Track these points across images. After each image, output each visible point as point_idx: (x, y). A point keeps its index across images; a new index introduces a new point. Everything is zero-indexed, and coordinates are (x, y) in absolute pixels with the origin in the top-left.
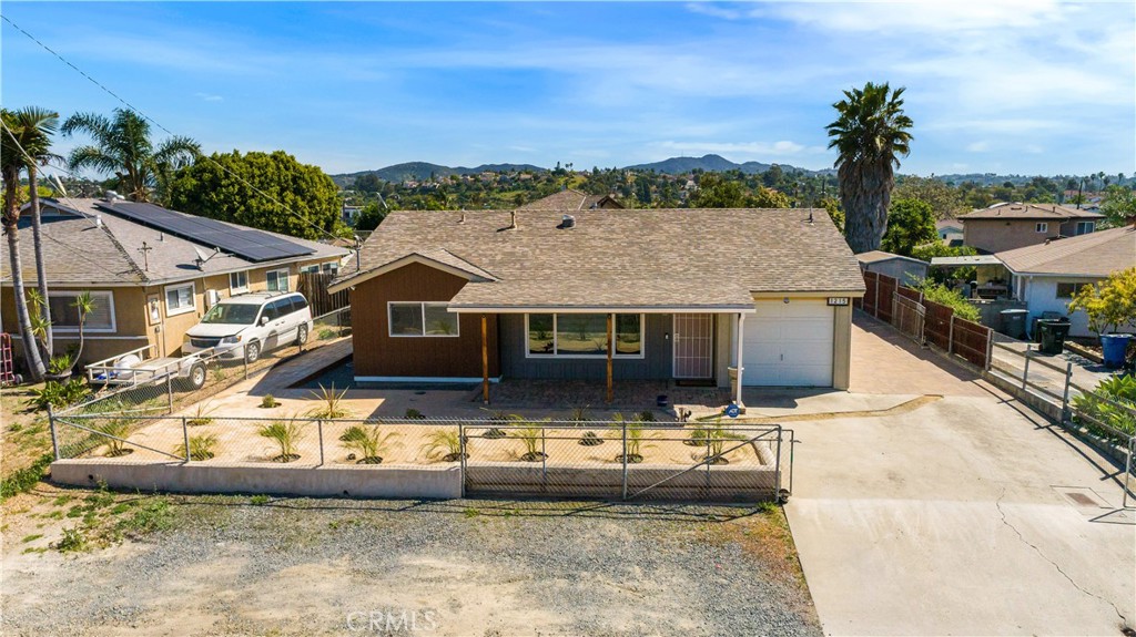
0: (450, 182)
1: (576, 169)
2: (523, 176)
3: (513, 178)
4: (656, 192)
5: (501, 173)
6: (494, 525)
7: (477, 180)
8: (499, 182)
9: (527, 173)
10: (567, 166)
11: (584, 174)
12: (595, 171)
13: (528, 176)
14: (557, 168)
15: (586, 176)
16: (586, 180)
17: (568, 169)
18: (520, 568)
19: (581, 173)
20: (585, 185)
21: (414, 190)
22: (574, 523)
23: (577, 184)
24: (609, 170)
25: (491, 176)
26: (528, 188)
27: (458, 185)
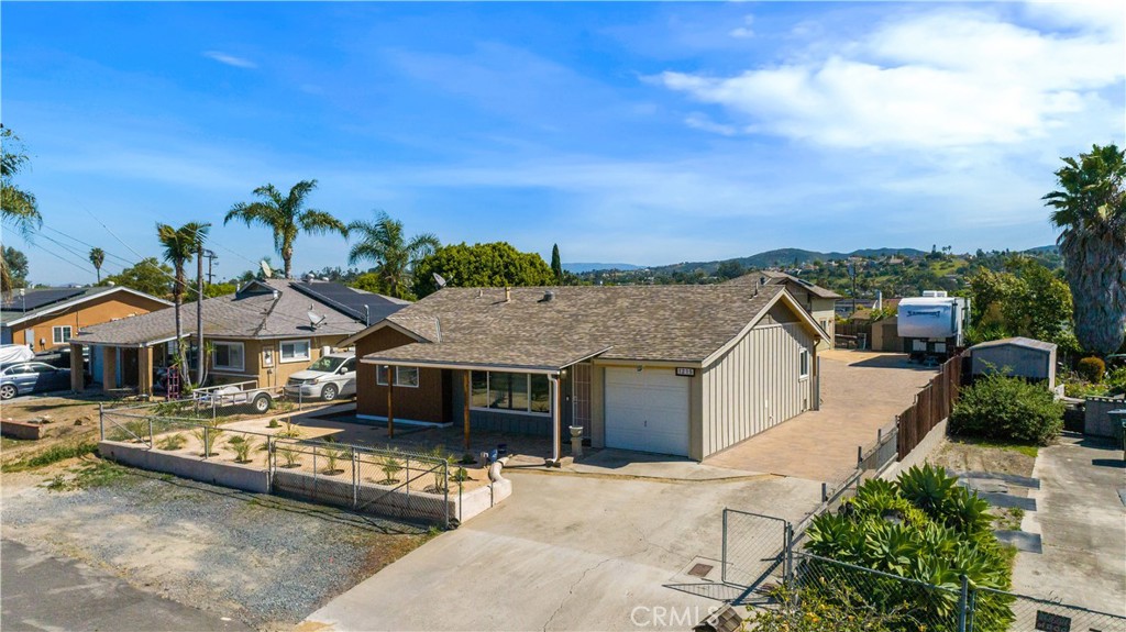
0: (812, 267)
1: (955, 252)
2: (894, 261)
3: (881, 263)
5: (869, 258)
7: (841, 265)
8: (865, 268)
9: (899, 258)
10: (944, 249)
11: (965, 257)
12: (980, 253)
13: (898, 261)
14: (933, 251)
15: (967, 259)
16: (967, 264)
17: (947, 252)
19: (961, 257)
20: (965, 269)
23: (955, 269)
24: (997, 252)
25: (858, 261)
26: (896, 273)
27: (821, 270)
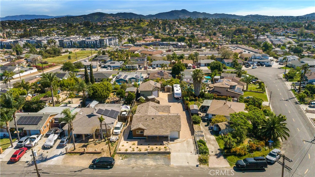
0: (110, 23)
3: (128, 22)
4: (167, 27)
6: (150, 156)
7: (118, 23)
8: (124, 24)
13: (132, 22)
16: (148, 23)
18: (153, 160)
21: (100, 26)
22: (156, 156)
23: (146, 25)
25: (122, 21)
27: (113, 24)
